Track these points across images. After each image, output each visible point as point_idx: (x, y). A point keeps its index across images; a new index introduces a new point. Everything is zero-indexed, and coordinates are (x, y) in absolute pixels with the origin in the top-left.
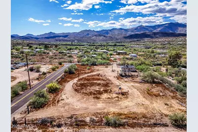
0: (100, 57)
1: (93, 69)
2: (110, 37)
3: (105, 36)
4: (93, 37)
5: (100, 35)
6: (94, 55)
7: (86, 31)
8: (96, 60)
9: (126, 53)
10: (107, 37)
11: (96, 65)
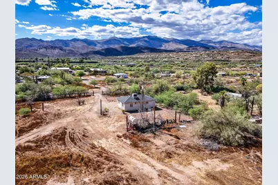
0: (59, 80)
1: (40, 111)
2: (70, 50)
3: (61, 50)
4: (41, 50)
5: (53, 48)
6: (45, 77)
7: (27, 39)
8: (48, 87)
9: (105, 72)
10: (65, 50)
11: (49, 99)
